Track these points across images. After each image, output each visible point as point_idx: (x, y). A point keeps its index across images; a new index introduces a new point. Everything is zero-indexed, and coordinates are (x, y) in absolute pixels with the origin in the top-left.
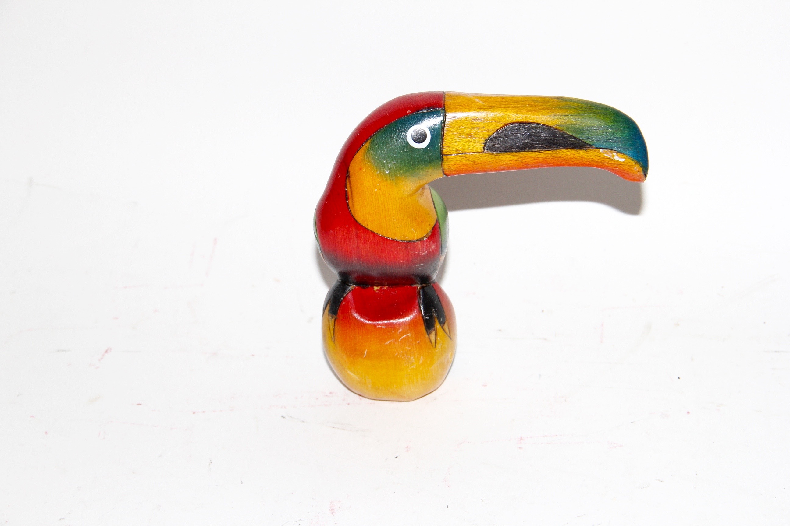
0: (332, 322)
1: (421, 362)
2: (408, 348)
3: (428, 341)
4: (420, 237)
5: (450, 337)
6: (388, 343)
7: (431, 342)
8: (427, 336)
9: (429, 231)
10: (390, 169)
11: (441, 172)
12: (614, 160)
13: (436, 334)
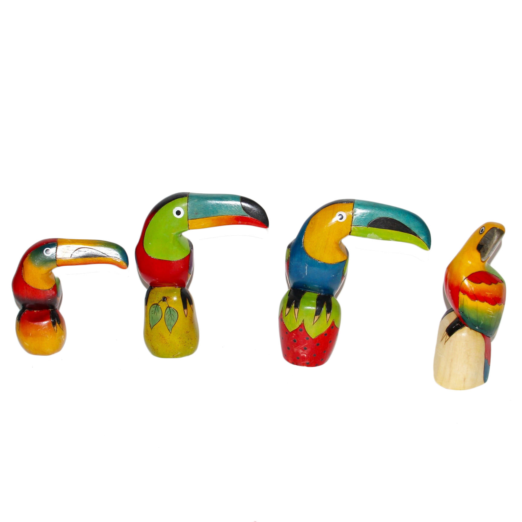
0: (18, 323)
1: (51, 337)
2: (46, 332)
3: (53, 329)
4: (49, 288)
5: (62, 330)
6: (39, 330)
7: (55, 330)
8: (53, 328)
9: (52, 286)
10: (37, 263)
11: (56, 264)
12: (117, 261)
13: (56, 327)
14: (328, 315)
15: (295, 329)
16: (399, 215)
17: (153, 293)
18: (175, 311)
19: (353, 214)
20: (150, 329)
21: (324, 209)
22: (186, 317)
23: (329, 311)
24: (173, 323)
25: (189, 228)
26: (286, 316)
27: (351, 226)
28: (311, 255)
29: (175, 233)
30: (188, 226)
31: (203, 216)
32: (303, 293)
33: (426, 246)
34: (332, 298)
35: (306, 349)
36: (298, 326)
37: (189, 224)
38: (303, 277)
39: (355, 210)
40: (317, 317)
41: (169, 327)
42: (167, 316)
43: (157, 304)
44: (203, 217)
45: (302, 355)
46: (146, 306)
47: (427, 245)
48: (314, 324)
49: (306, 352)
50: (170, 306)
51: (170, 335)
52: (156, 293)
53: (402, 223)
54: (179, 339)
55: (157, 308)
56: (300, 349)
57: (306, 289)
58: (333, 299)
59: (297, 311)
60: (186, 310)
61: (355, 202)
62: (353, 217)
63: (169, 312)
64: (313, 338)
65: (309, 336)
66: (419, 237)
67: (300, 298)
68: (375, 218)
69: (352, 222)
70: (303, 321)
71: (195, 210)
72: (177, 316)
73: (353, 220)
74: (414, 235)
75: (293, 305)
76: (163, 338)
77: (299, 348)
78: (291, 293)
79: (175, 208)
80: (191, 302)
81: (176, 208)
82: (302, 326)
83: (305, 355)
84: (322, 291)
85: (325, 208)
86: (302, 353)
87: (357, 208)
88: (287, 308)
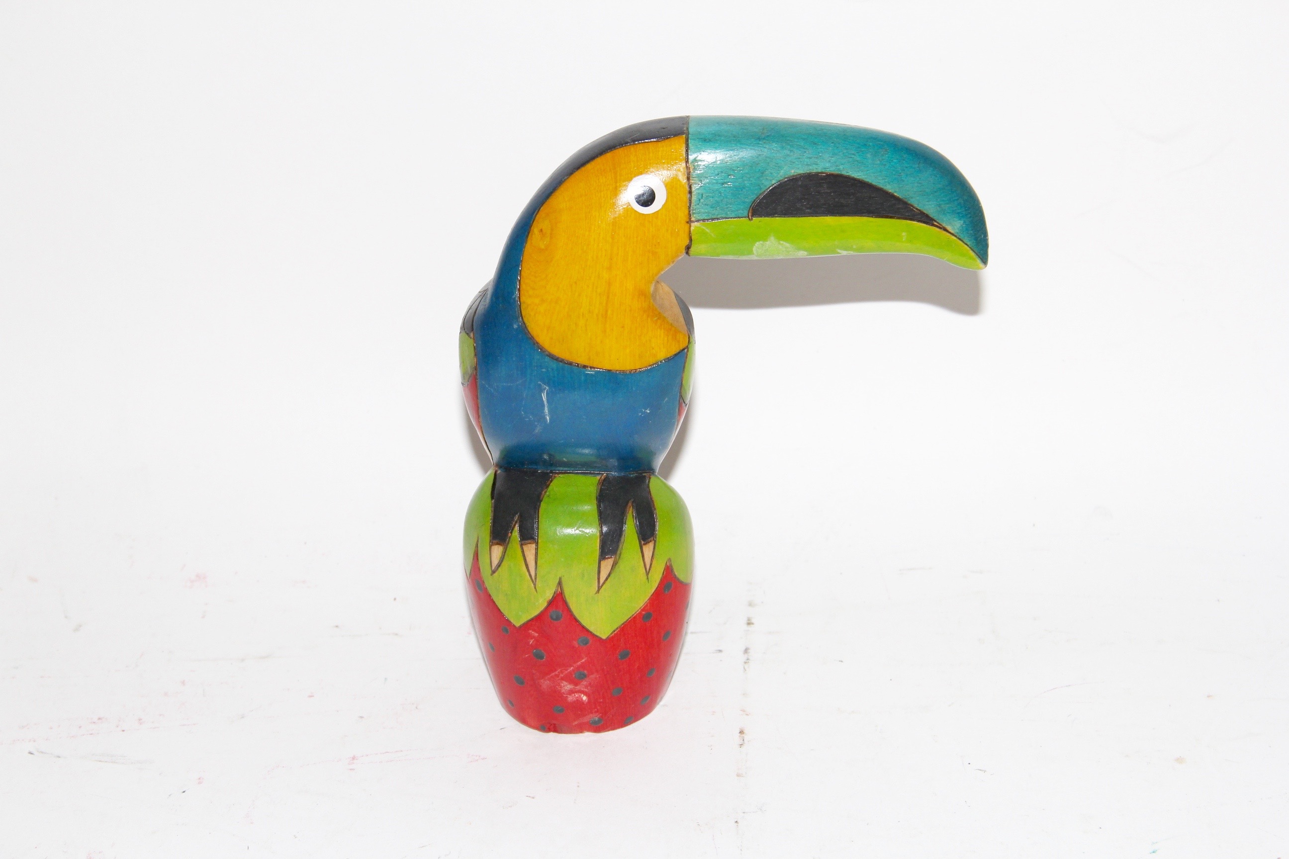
14: (648, 549)
15: (532, 616)
16: (858, 159)
19: (688, 179)
21: (577, 174)
23: (647, 533)
26: (494, 572)
27: (689, 222)
28: (556, 351)
32: (545, 480)
33: (972, 254)
34: (653, 479)
35: (583, 677)
36: (545, 604)
38: (538, 430)
39: (695, 160)
40: (607, 564)
45: (571, 698)
47: (972, 250)
48: (599, 588)
49: (586, 687)
53: (874, 183)
56: (562, 679)
57: (551, 465)
58: (654, 484)
59: (534, 552)
61: (691, 130)
62: (690, 187)
64: (604, 637)
65: (588, 631)
66: (944, 225)
67: (535, 502)
68: (771, 181)
69: (689, 207)
70: (560, 583)
73: (694, 198)
74: (924, 222)
75: (516, 534)
77: (557, 676)
78: (498, 484)
82: (558, 601)
83: (585, 698)
84: (614, 462)
85: (583, 169)
86: (571, 692)
87: (699, 150)
88: (492, 544)
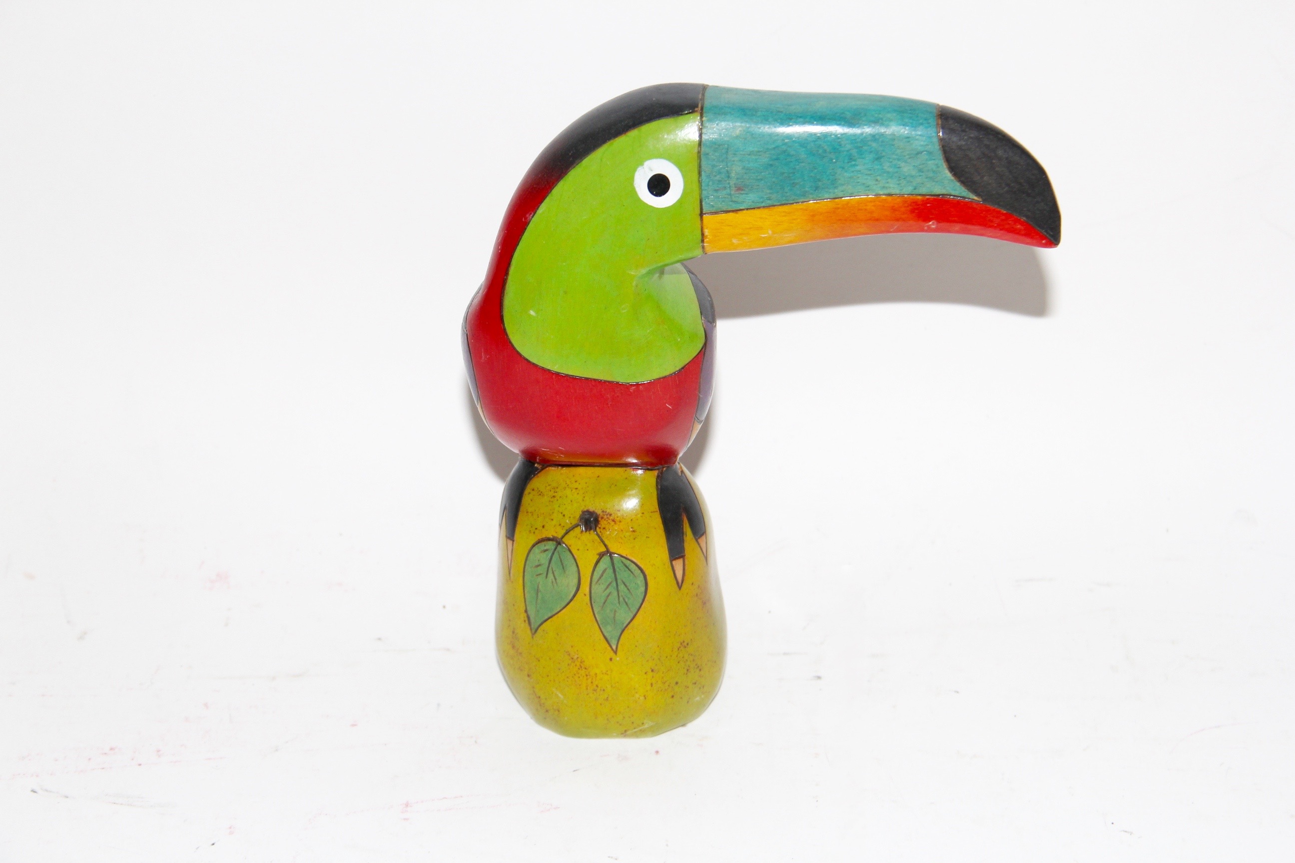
17: (541, 494)
18: (633, 567)
20: (529, 632)
22: (680, 587)
24: (623, 615)
25: (703, 247)
29: (644, 271)
30: (703, 241)
31: (769, 199)
37: (706, 232)
41: (609, 630)
42: (598, 589)
43: (558, 542)
44: (769, 202)
46: (510, 542)
50: (612, 550)
51: (611, 659)
52: (552, 493)
54: (650, 674)
55: (556, 554)
60: (678, 564)
63: (610, 571)
71: (733, 175)
72: (643, 589)
76: (583, 672)
79: (642, 164)
80: (699, 527)
81: (648, 163)
